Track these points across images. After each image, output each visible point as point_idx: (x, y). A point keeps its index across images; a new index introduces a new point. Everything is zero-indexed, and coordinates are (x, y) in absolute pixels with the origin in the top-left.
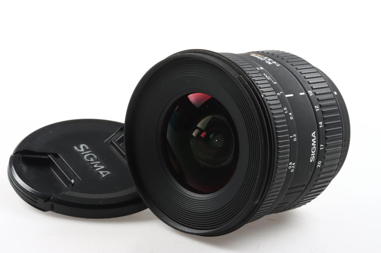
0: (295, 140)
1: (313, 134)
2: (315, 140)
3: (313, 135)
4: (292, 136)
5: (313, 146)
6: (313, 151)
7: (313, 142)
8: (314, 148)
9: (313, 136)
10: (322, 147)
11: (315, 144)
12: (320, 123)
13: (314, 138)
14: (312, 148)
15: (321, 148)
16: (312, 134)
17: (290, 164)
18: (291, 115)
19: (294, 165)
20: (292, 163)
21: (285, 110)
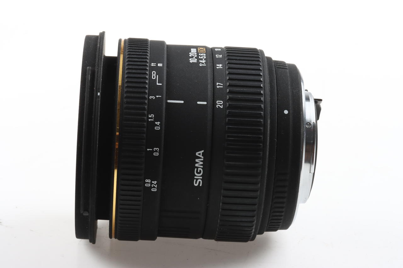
0: (157, 154)
4: (151, 150)
5: (197, 168)
6: (199, 173)
7: (198, 163)
9: (197, 155)
11: (201, 165)
13: (200, 158)
14: (196, 169)
17: (146, 181)
18: (158, 124)
19: (155, 183)
20: (150, 180)
21: (151, 117)
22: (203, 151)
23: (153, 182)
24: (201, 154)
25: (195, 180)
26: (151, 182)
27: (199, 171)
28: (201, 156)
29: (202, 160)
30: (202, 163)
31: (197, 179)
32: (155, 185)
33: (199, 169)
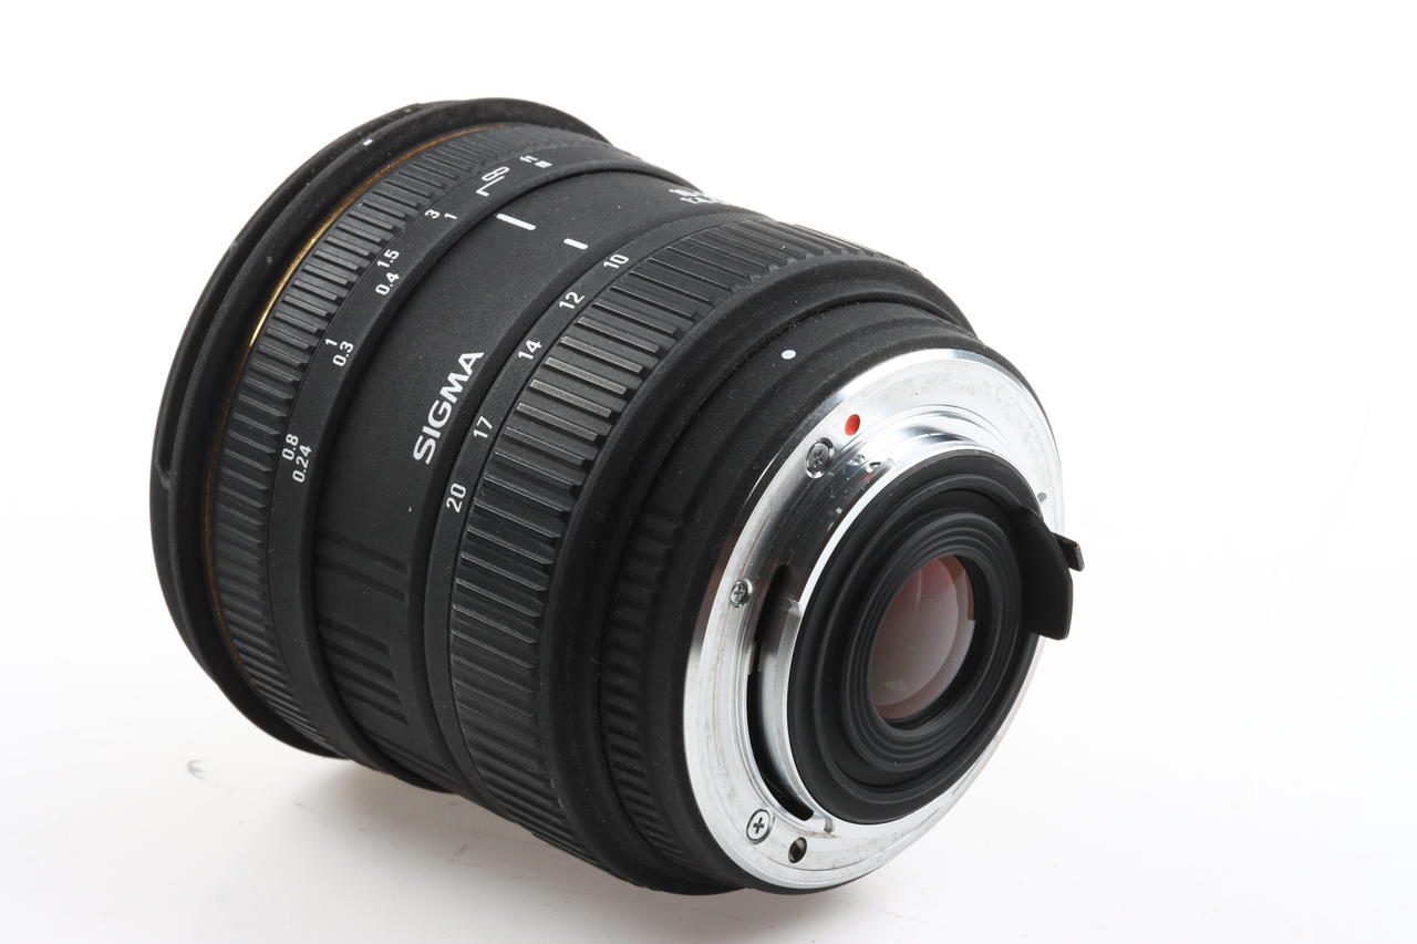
0: (340, 361)
1: (469, 360)
2: (460, 382)
3: (467, 361)
4: (335, 344)
5: (443, 399)
6: (438, 417)
7: (451, 385)
8: (445, 410)
9: (461, 361)
10: (483, 428)
11: (454, 394)
12: (529, 343)
13: (463, 372)
14: (437, 402)
15: (479, 429)
16: (464, 356)
17: (288, 441)
18: (392, 281)
19: (306, 455)
20: (297, 439)
21: (389, 256)
22: (480, 355)
23: (302, 448)
24: (471, 363)
25: (421, 438)
26: (298, 447)
27: (440, 413)
28: (468, 368)
29: (465, 378)
30: (459, 388)
31: (427, 437)
32: (305, 458)
33: (446, 405)
